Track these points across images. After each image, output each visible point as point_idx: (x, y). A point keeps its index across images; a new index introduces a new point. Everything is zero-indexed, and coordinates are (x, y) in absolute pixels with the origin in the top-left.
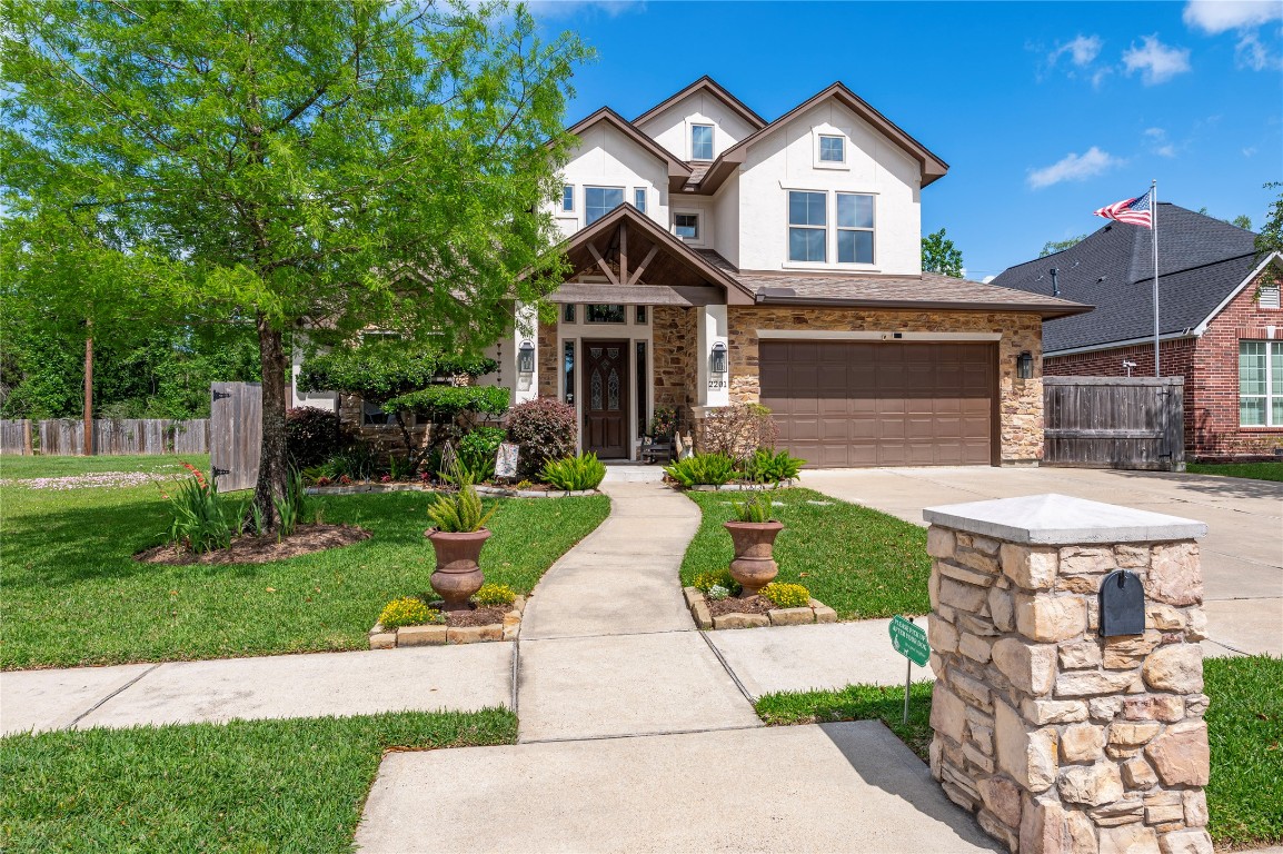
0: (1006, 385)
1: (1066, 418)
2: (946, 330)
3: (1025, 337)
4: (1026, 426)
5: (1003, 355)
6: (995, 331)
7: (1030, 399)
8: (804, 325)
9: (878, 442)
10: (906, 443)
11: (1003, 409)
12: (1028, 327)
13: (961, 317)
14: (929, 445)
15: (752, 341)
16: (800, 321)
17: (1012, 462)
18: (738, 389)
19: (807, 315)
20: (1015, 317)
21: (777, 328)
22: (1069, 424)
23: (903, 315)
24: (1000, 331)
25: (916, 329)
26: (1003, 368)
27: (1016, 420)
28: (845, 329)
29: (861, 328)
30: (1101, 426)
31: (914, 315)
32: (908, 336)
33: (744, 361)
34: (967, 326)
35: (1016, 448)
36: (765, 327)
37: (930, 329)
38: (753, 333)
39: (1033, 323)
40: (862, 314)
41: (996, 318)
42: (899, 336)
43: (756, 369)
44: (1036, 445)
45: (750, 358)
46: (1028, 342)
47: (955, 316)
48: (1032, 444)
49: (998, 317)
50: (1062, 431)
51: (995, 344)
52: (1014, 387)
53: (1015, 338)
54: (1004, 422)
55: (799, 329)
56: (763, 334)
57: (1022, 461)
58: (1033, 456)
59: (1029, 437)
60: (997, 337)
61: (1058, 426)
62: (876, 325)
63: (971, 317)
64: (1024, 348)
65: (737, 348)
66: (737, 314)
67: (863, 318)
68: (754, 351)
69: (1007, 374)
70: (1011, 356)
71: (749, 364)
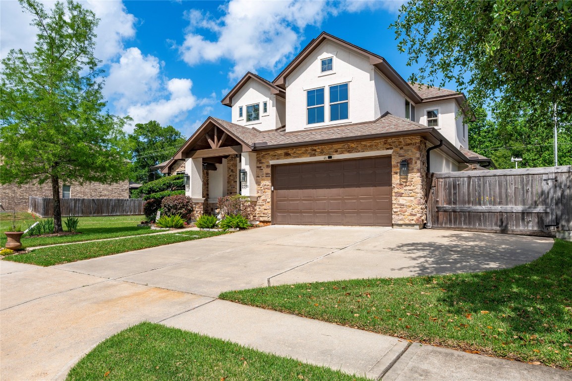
0: (396, 179)
1: (461, 198)
2: (359, 151)
3: (406, 151)
4: (408, 204)
5: (394, 162)
6: (388, 149)
7: (412, 188)
8: (288, 157)
9: (328, 212)
10: (343, 213)
11: (393, 194)
12: (409, 145)
13: (368, 143)
14: (355, 215)
15: (268, 166)
16: (287, 155)
17: (400, 225)
18: (262, 188)
19: (290, 151)
20: (401, 139)
21: (278, 159)
22: (464, 203)
23: (336, 146)
24: (391, 148)
25: (342, 153)
26: (394, 170)
27: (402, 200)
28: (307, 156)
29: (314, 155)
30: (490, 204)
31: (340, 146)
32: (336, 157)
33: (265, 175)
34: (371, 148)
35: (401, 217)
36: (273, 159)
37: (349, 152)
38: (268, 162)
39: (414, 141)
40: (315, 148)
41: (389, 141)
42: (330, 157)
43: (270, 178)
44: (415, 215)
45: (267, 174)
46: (410, 153)
47: (364, 143)
48: (411, 215)
49: (390, 141)
50: (458, 207)
51: (389, 157)
52: (400, 181)
53: (402, 152)
54: (394, 202)
55: (286, 159)
56: (272, 162)
57: (407, 225)
58: (413, 222)
59: (409, 211)
60: (390, 152)
61: (455, 203)
62: (322, 153)
63: (373, 143)
64: (407, 157)
65: (262, 170)
66: (262, 155)
67: (315, 150)
68: (269, 170)
69: (396, 173)
70: (398, 163)
71: (266, 176)
